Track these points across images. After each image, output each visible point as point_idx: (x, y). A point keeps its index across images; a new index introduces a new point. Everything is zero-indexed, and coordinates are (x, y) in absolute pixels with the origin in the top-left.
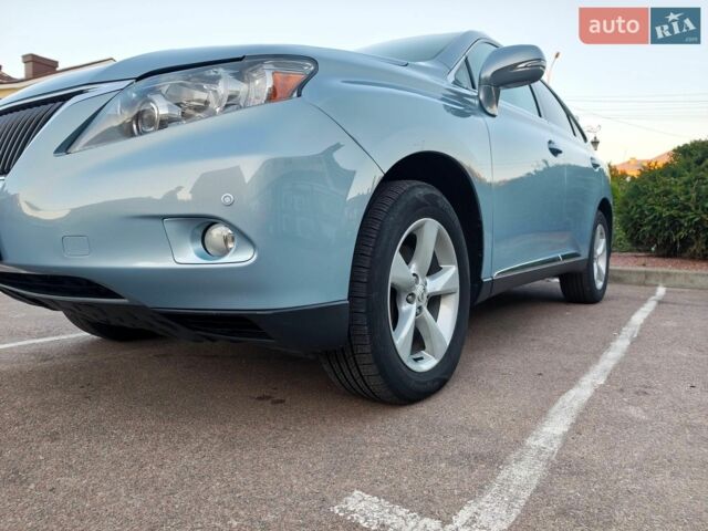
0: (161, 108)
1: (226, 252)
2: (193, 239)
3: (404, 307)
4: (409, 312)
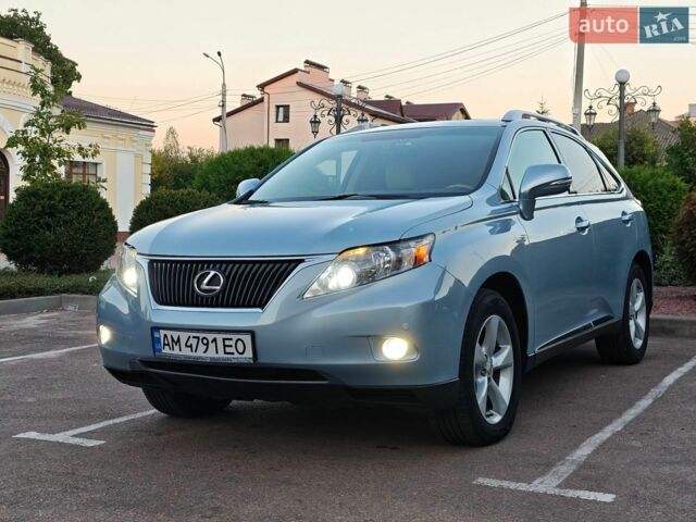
3: (480, 379)
4: (483, 383)
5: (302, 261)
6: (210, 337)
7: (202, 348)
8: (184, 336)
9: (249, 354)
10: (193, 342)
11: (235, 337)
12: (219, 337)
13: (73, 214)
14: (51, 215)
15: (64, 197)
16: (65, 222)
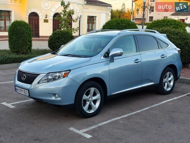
0: (50, 77)
1: (58, 98)
2: (54, 96)
3: (87, 102)
4: (88, 103)
5: (39, 75)
6: (22, 90)
7: (21, 92)
8: (19, 88)
9: (28, 94)
10: (20, 90)
11: (26, 90)
12: (24, 90)
13: (64, 39)
14: (59, 39)
15: (62, 34)
16: (62, 41)
